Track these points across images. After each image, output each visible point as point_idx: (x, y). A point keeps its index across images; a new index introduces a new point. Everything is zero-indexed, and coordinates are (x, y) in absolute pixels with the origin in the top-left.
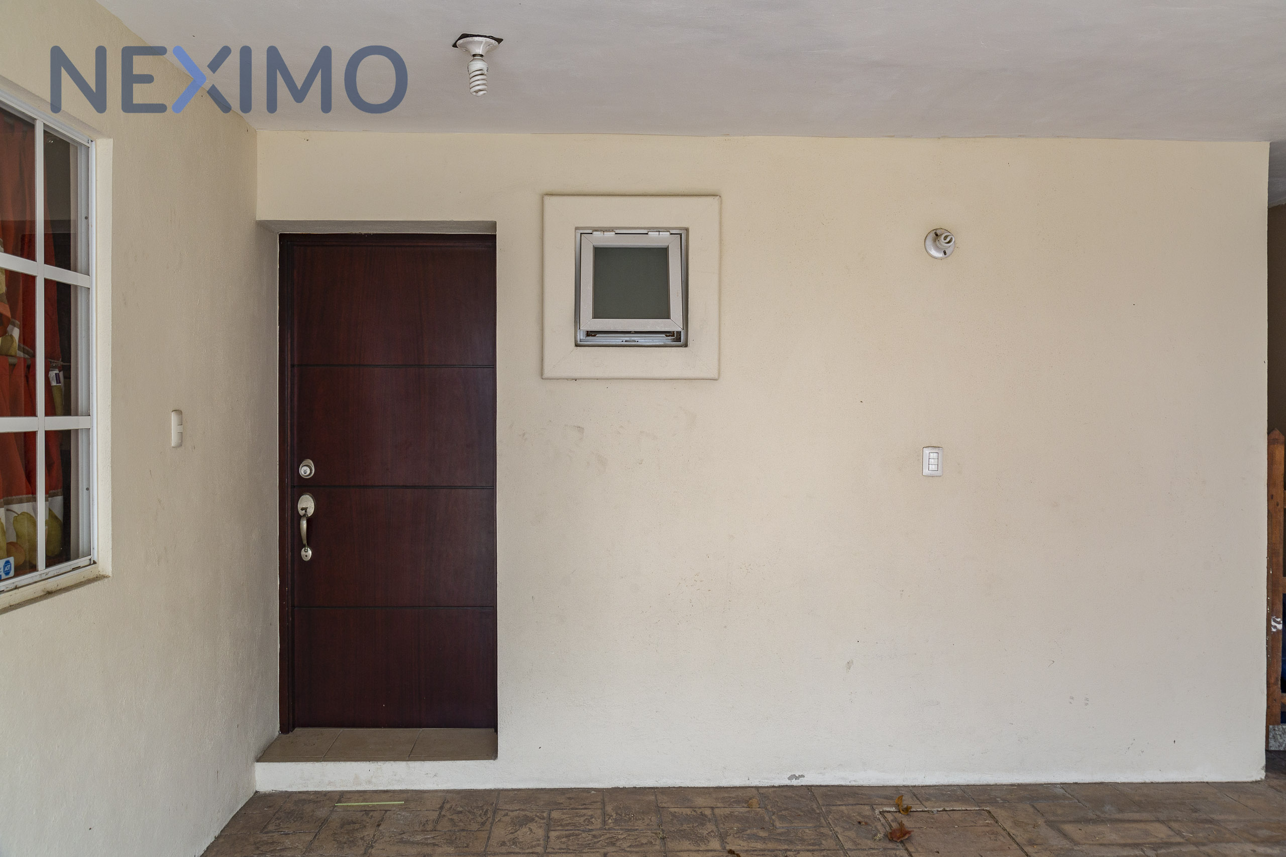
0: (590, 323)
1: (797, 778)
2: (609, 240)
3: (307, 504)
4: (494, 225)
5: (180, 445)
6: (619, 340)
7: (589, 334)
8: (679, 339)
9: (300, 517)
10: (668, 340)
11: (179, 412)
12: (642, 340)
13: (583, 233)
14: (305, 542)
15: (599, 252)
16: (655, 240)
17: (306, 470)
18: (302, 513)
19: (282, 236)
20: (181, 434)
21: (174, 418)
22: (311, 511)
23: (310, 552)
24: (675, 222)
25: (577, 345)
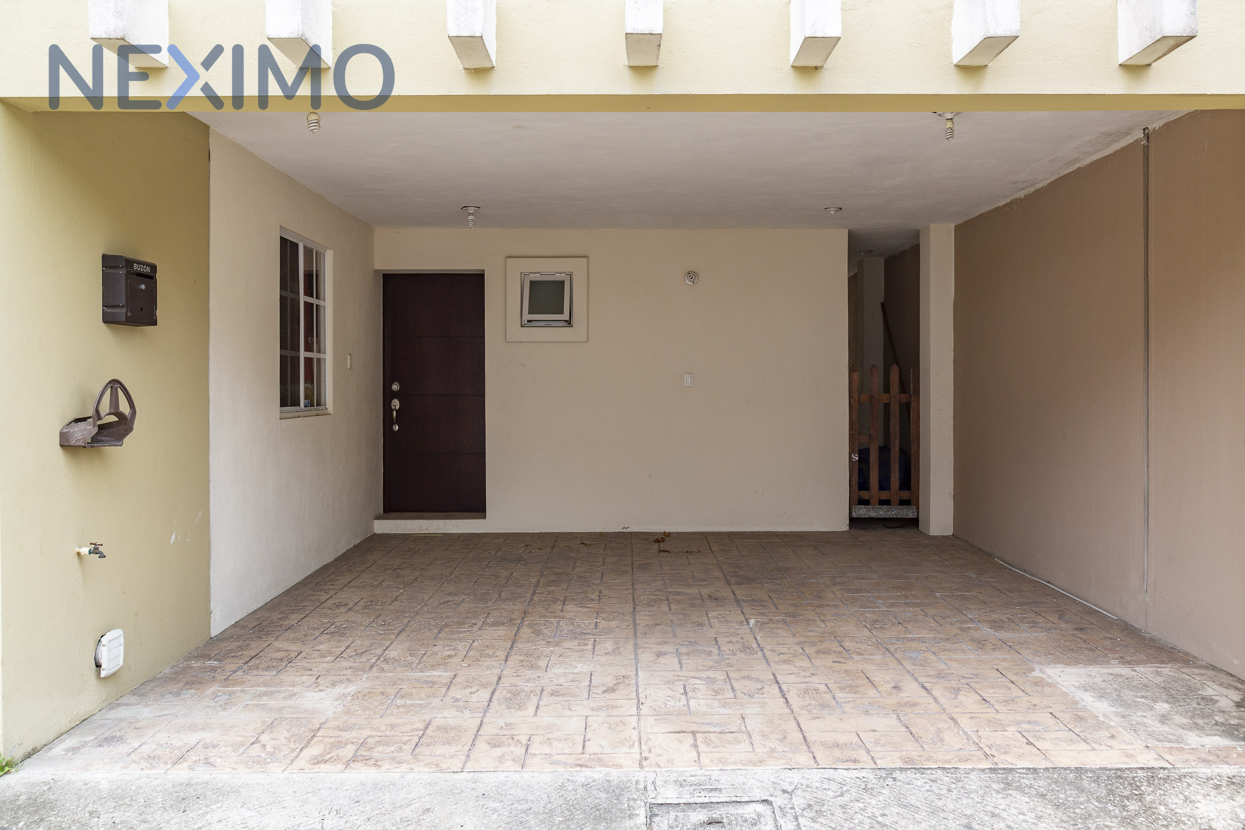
0: (527, 317)
1: (626, 528)
2: (537, 277)
3: (396, 404)
4: (484, 270)
5: (350, 368)
6: (542, 324)
7: (529, 321)
8: (570, 324)
9: (392, 410)
10: (566, 324)
11: (350, 355)
12: (553, 324)
13: (523, 275)
14: (395, 421)
15: (533, 283)
16: (558, 277)
17: (395, 387)
18: (393, 408)
19: (384, 275)
20: (351, 363)
21: (349, 356)
22: (398, 407)
23: (397, 428)
24: (568, 270)
25: (522, 326)
